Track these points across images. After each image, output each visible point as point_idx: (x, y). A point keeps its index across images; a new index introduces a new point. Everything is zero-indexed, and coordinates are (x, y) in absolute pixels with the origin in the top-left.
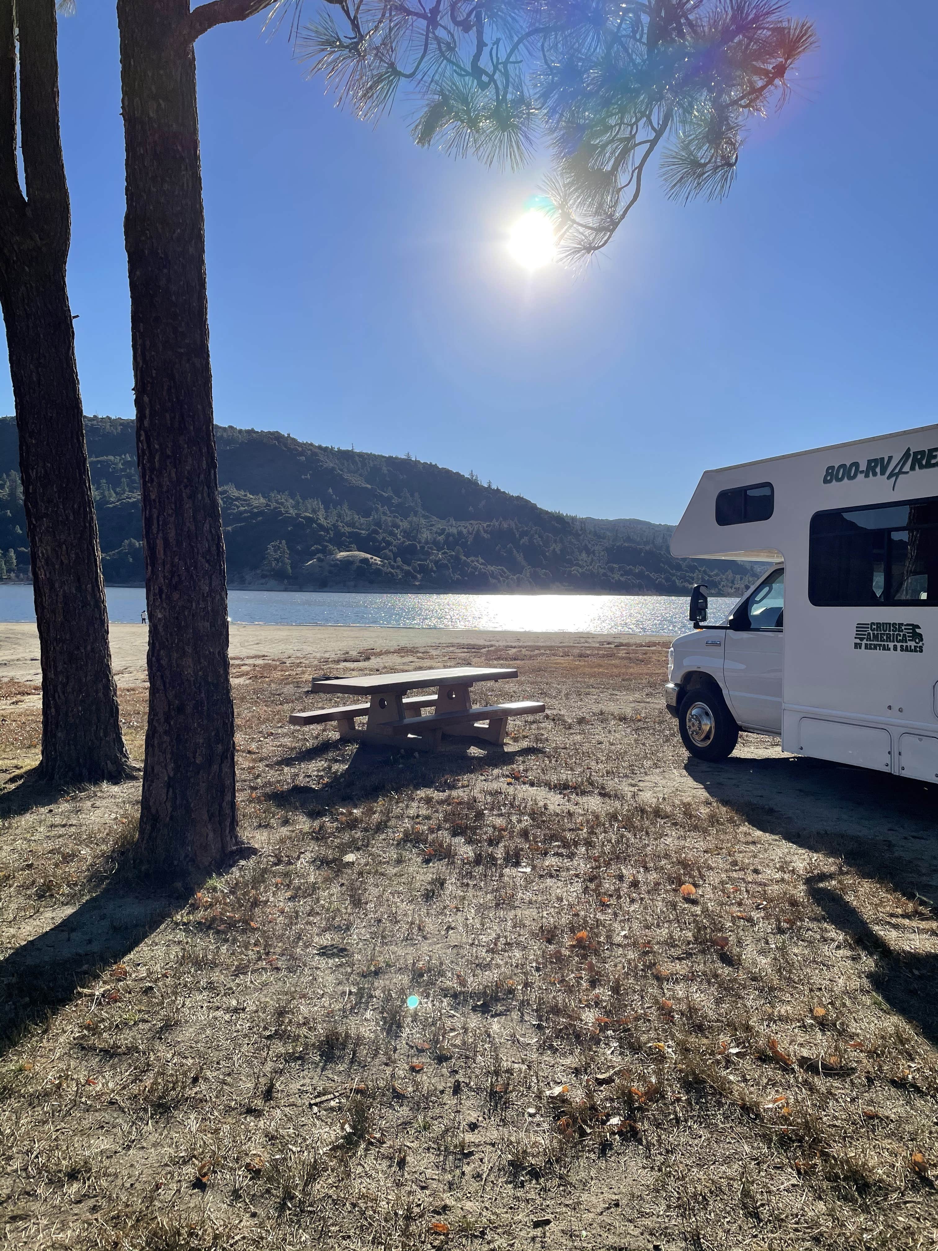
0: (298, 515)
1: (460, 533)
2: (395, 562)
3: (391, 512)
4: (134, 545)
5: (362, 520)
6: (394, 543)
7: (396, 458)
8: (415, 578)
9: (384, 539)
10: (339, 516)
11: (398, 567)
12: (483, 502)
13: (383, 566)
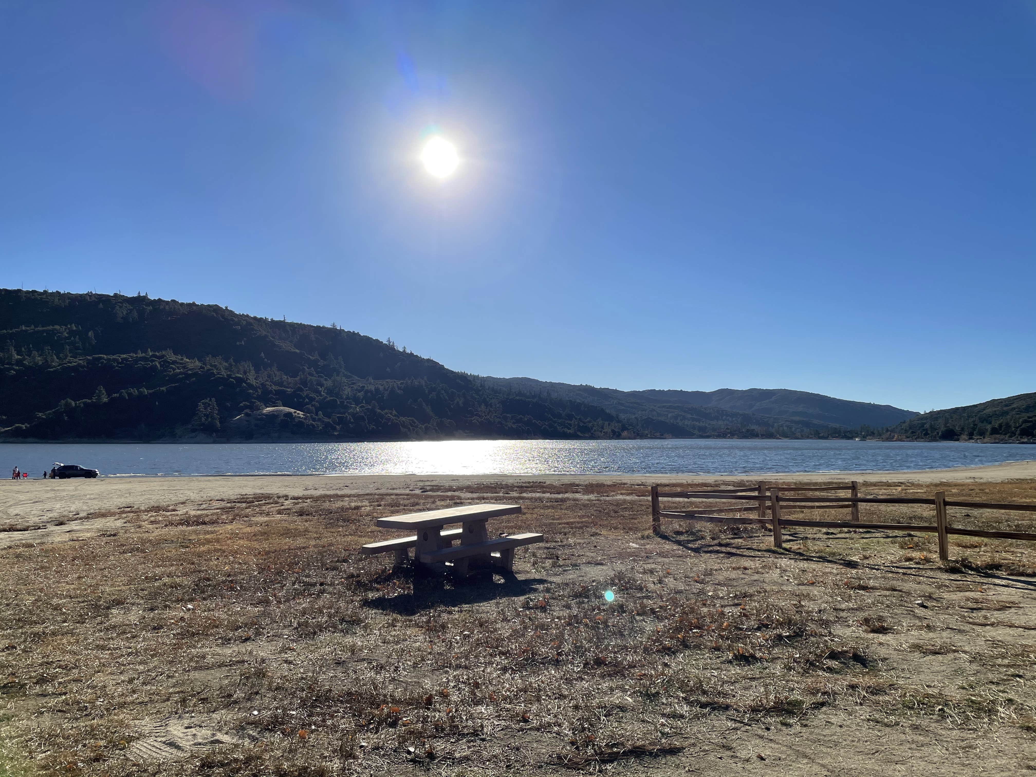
0: (229, 376)
1: (377, 390)
2: (317, 414)
3: (317, 372)
4: (70, 404)
5: (290, 380)
6: (317, 399)
7: (323, 327)
8: (334, 429)
9: (307, 396)
10: (269, 376)
11: (319, 420)
12: (399, 364)
13: (305, 419)
